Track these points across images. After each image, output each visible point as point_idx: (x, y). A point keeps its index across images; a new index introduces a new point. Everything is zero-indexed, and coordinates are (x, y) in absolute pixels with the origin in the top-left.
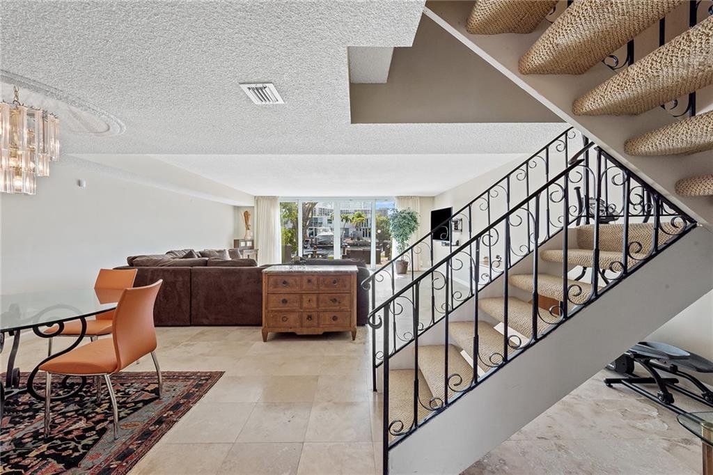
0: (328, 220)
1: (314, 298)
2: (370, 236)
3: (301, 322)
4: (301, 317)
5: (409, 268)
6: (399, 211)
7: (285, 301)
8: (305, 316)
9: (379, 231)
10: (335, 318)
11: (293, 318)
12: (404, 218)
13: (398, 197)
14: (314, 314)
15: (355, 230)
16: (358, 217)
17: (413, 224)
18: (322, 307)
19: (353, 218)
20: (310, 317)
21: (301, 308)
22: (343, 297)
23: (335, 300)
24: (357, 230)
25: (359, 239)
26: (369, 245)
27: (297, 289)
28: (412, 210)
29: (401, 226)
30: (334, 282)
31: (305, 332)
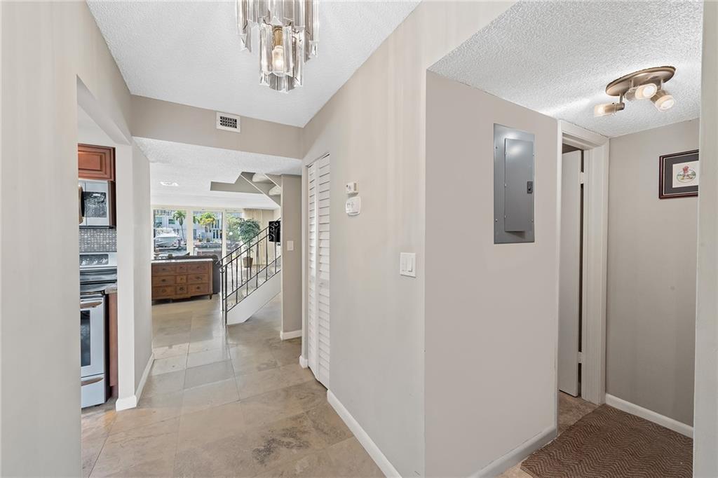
0: (169, 220)
1: (185, 277)
2: (221, 237)
3: (176, 292)
4: (176, 289)
5: (254, 262)
6: (246, 220)
7: (164, 280)
8: (178, 288)
9: (231, 234)
10: (198, 288)
11: (169, 290)
12: (250, 226)
13: (245, 209)
14: (185, 287)
15: (204, 231)
16: (207, 218)
17: (257, 230)
18: (190, 282)
19: (201, 219)
20: (181, 289)
21: (176, 283)
22: (204, 276)
23: (198, 278)
24: (206, 231)
25: (208, 241)
26: (220, 246)
27: (172, 273)
28: (255, 220)
29: (247, 232)
30: (198, 267)
31: (178, 297)
